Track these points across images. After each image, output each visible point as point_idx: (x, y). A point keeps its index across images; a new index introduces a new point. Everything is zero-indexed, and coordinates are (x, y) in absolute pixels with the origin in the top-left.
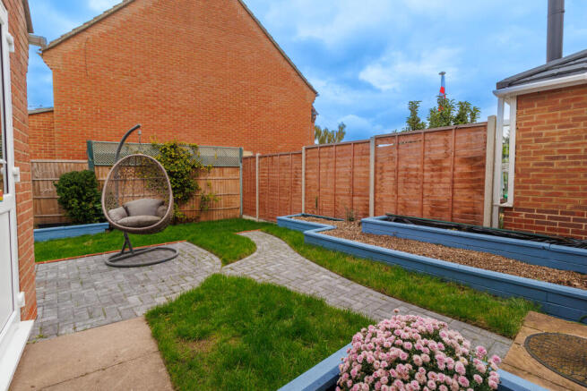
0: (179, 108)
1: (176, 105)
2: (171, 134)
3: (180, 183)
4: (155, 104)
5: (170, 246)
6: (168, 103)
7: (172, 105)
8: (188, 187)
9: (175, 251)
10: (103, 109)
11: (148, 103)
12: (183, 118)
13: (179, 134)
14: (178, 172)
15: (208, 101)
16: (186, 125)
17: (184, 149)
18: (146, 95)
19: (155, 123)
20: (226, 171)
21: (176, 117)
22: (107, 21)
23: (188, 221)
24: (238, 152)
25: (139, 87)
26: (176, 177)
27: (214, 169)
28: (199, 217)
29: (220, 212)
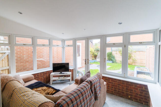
20: (141, 52)
27: (137, 52)
28: (132, 64)
29: (138, 64)
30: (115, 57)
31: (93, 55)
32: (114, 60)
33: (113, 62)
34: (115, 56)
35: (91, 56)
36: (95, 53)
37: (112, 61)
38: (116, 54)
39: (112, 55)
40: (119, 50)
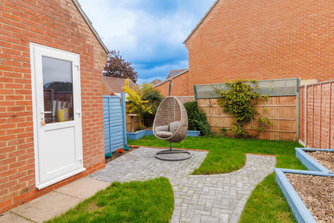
0: (251, 54)
1: (250, 52)
2: (246, 73)
3: (241, 109)
4: (236, 55)
5: (189, 151)
6: (244, 52)
7: (247, 53)
8: (248, 112)
9: (189, 154)
10: (208, 65)
11: (232, 55)
12: (255, 60)
13: (252, 73)
14: (239, 102)
15: (275, 42)
16: (257, 65)
17: (246, 84)
18: (231, 51)
19: (236, 68)
20: (282, 99)
21: (249, 61)
22: (211, 13)
23: (249, 137)
24: (295, 82)
25: (227, 46)
26: (239, 105)
27: (270, 98)
28: (258, 136)
29: (276, 133)
30: (206, 119)
31: (139, 115)
32: (204, 126)
33: (202, 134)
34: (208, 115)
35: (132, 117)
36: (143, 107)
37: (198, 129)
38: (211, 106)
39: (198, 112)
40: (220, 96)
